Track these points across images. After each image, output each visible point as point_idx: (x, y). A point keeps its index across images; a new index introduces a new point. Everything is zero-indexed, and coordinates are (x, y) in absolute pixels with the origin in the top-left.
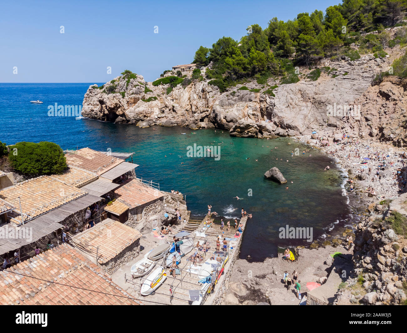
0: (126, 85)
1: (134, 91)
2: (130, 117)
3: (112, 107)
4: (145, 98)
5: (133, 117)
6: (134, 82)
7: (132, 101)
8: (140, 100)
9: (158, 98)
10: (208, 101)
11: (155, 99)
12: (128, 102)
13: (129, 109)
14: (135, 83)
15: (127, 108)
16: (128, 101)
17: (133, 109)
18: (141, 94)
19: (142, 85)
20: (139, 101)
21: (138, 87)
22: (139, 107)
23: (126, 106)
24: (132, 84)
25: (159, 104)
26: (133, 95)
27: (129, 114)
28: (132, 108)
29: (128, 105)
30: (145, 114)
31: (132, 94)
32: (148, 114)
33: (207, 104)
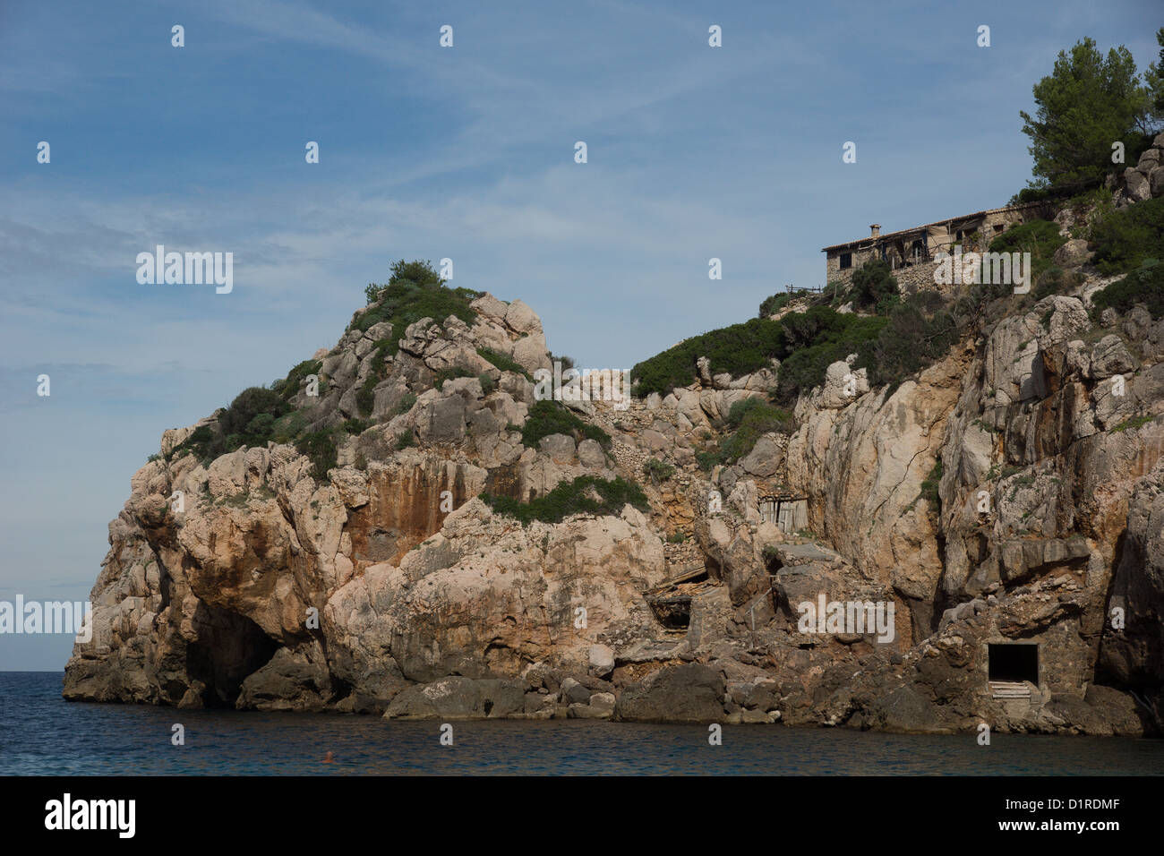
0: (365, 370)
1: (422, 420)
2: (354, 643)
3: (224, 556)
4: (518, 487)
5: (388, 650)
6: (438, 345)
7: (398, 503)
8: (473, 503)
9: (650, 491)
10: (1079, 470)
11: (618, 496)
12: (353, 511)
13: (358, 582)
14: (442, 353)
15: (344, 564)
16: (360, 500)
17: (396, 576)
18: (485, 443)
19: (506, 378)
20: (463, 509)
21: (460, 383)
22: (449, 560)
23: (333, 554)
24: (412, 362)
25: (653, 550)
26: (409, 456)
27: (355, 619)
28: (386, 576)
29: (356, 543)
30: (503, 629)
31: (405, 441)
32: (534, 626)
33: (1078, 495)
